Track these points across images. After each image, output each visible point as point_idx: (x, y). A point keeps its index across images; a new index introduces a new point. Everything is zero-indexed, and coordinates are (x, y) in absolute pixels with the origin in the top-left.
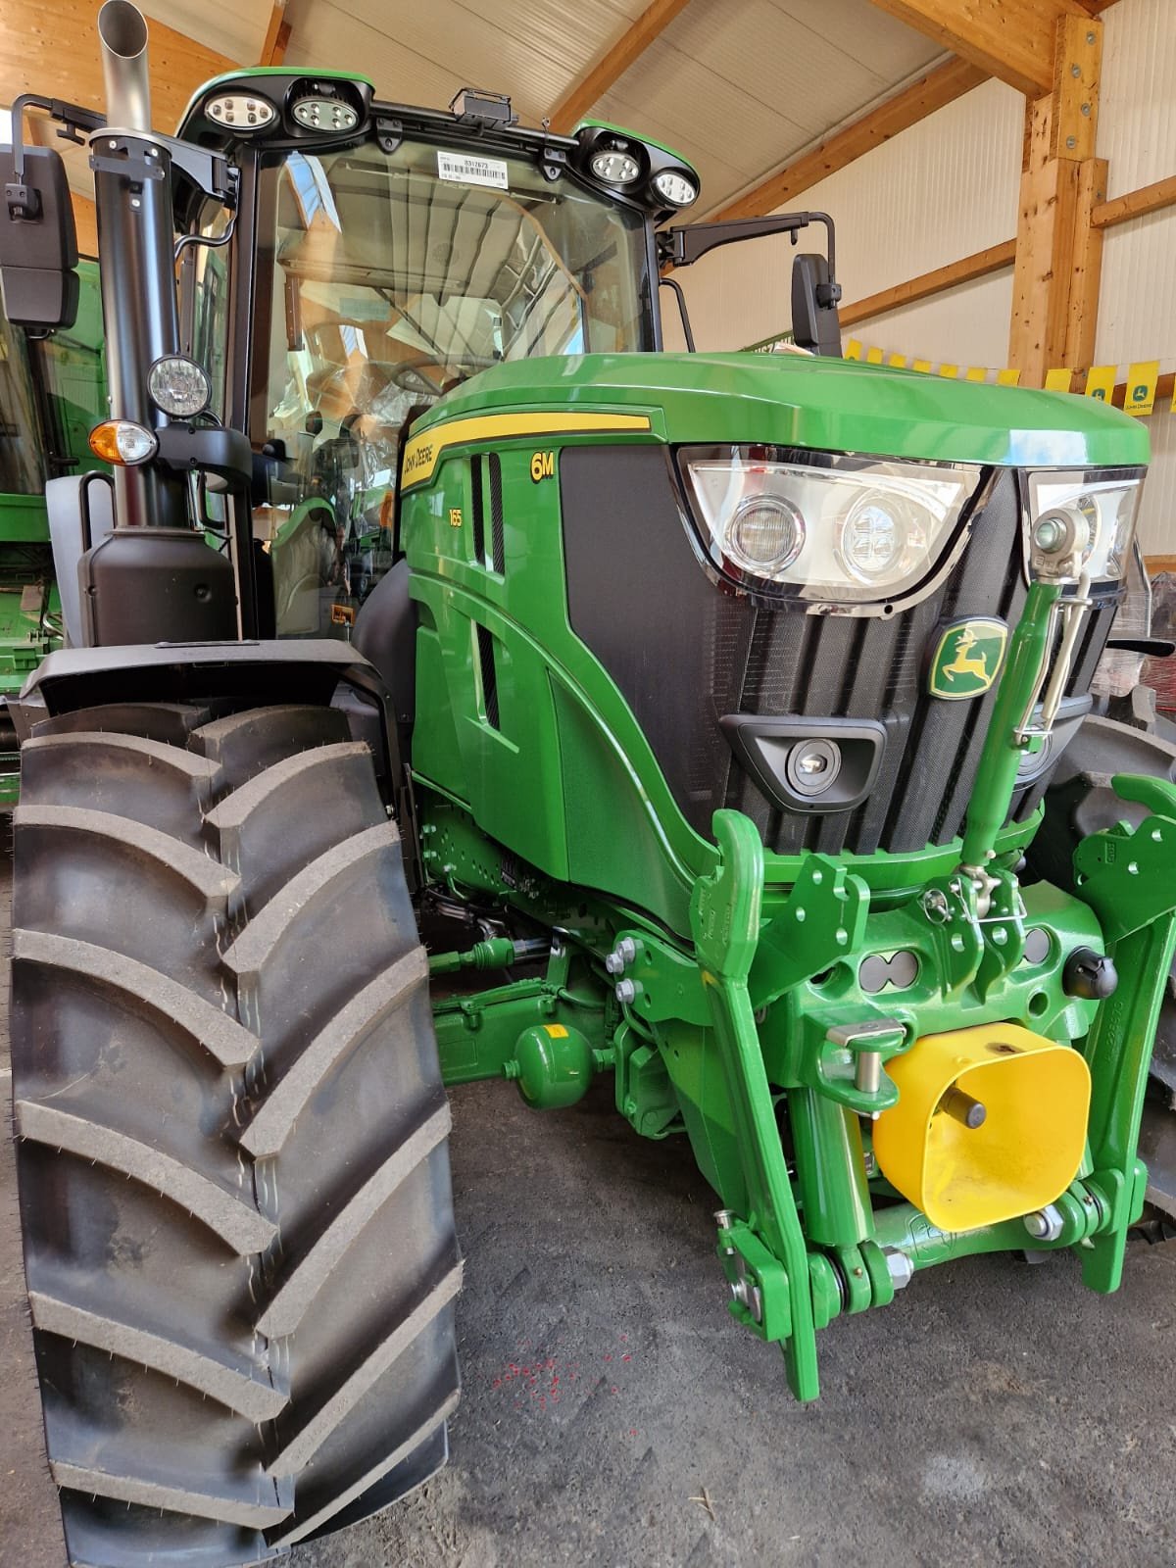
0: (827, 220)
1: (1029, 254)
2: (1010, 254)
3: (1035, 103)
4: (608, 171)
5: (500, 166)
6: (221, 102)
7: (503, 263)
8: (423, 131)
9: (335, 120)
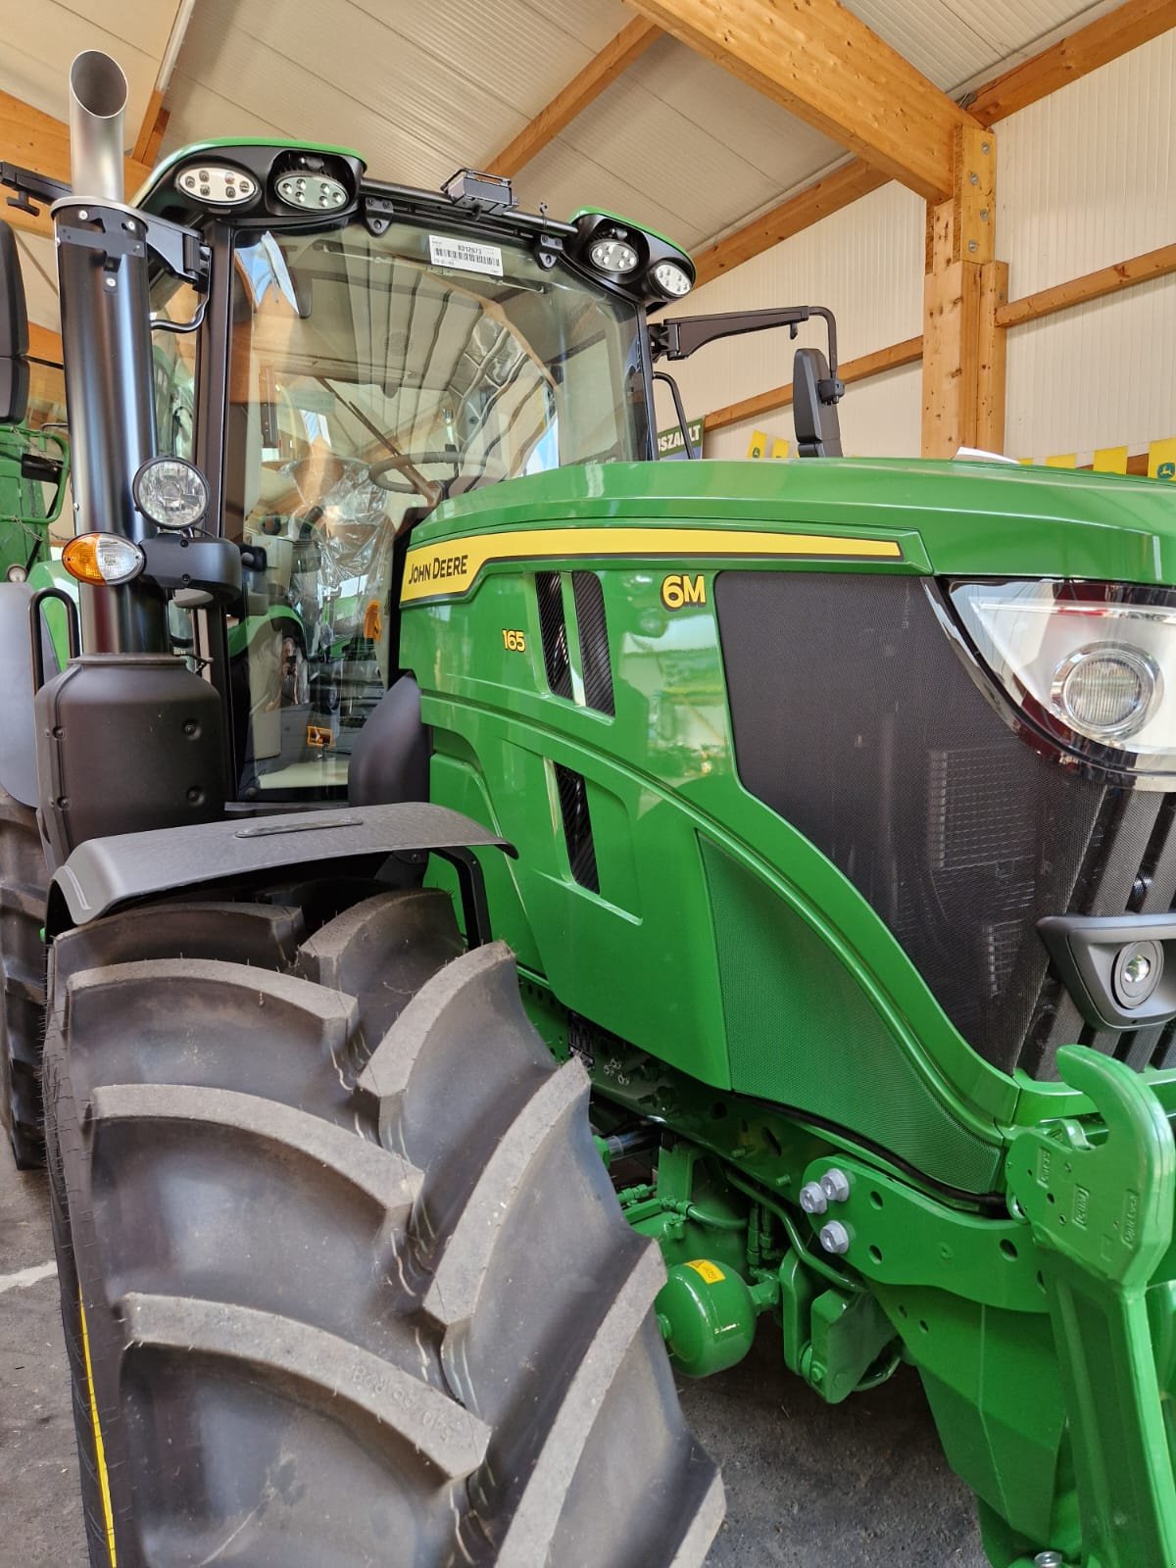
0: (827, 314)
1: (936, 351)
2: (916, 351)
3: (936, 208)
4: (606, 260)
5: (495, 252)
6: (194, 173)
7: (462, 351)
8: (413, 213)
9: (322, 198)
